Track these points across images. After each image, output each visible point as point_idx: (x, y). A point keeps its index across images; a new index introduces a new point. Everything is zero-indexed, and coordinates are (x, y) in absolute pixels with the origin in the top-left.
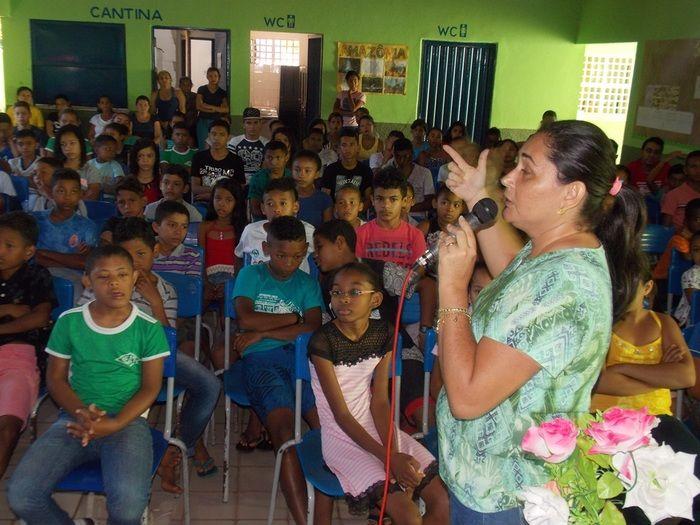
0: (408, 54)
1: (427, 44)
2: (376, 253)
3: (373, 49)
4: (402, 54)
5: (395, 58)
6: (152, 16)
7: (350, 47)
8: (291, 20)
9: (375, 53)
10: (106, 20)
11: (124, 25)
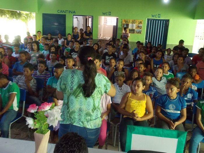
0: (142, 22)
1: (148, 20)
3: (132, 21)
4: (141, 23)
5: (139, 24)
6: (73, 12)
7: (126, 20)
8: (110, 13)
9: (133, 22)
10: (61, 13)
11: (66, 15)
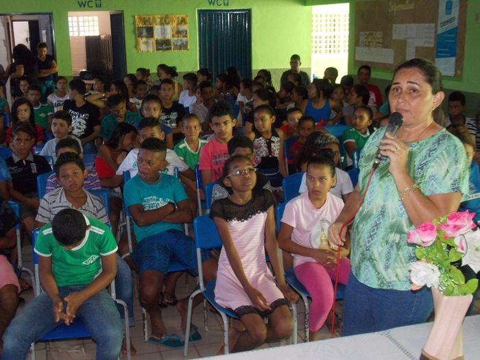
0: (188, 20)
1: (200, 12)
2: (220, 161)
3: (161, 19)
4: (183, 21)
5: (178, 24)
7: (144, 18)
8: (98, 2)
9: (163, 21)
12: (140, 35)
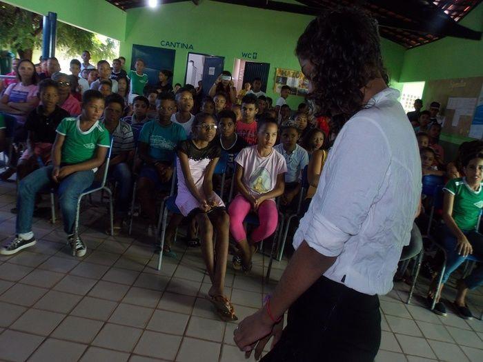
7: (283, 71)
8: (255, 55)
9: (295, 75)
10: (167, 47)
11: (175, 50)
12: (277, 82)
